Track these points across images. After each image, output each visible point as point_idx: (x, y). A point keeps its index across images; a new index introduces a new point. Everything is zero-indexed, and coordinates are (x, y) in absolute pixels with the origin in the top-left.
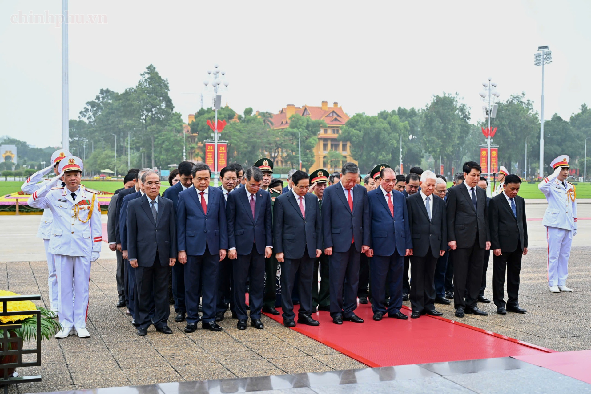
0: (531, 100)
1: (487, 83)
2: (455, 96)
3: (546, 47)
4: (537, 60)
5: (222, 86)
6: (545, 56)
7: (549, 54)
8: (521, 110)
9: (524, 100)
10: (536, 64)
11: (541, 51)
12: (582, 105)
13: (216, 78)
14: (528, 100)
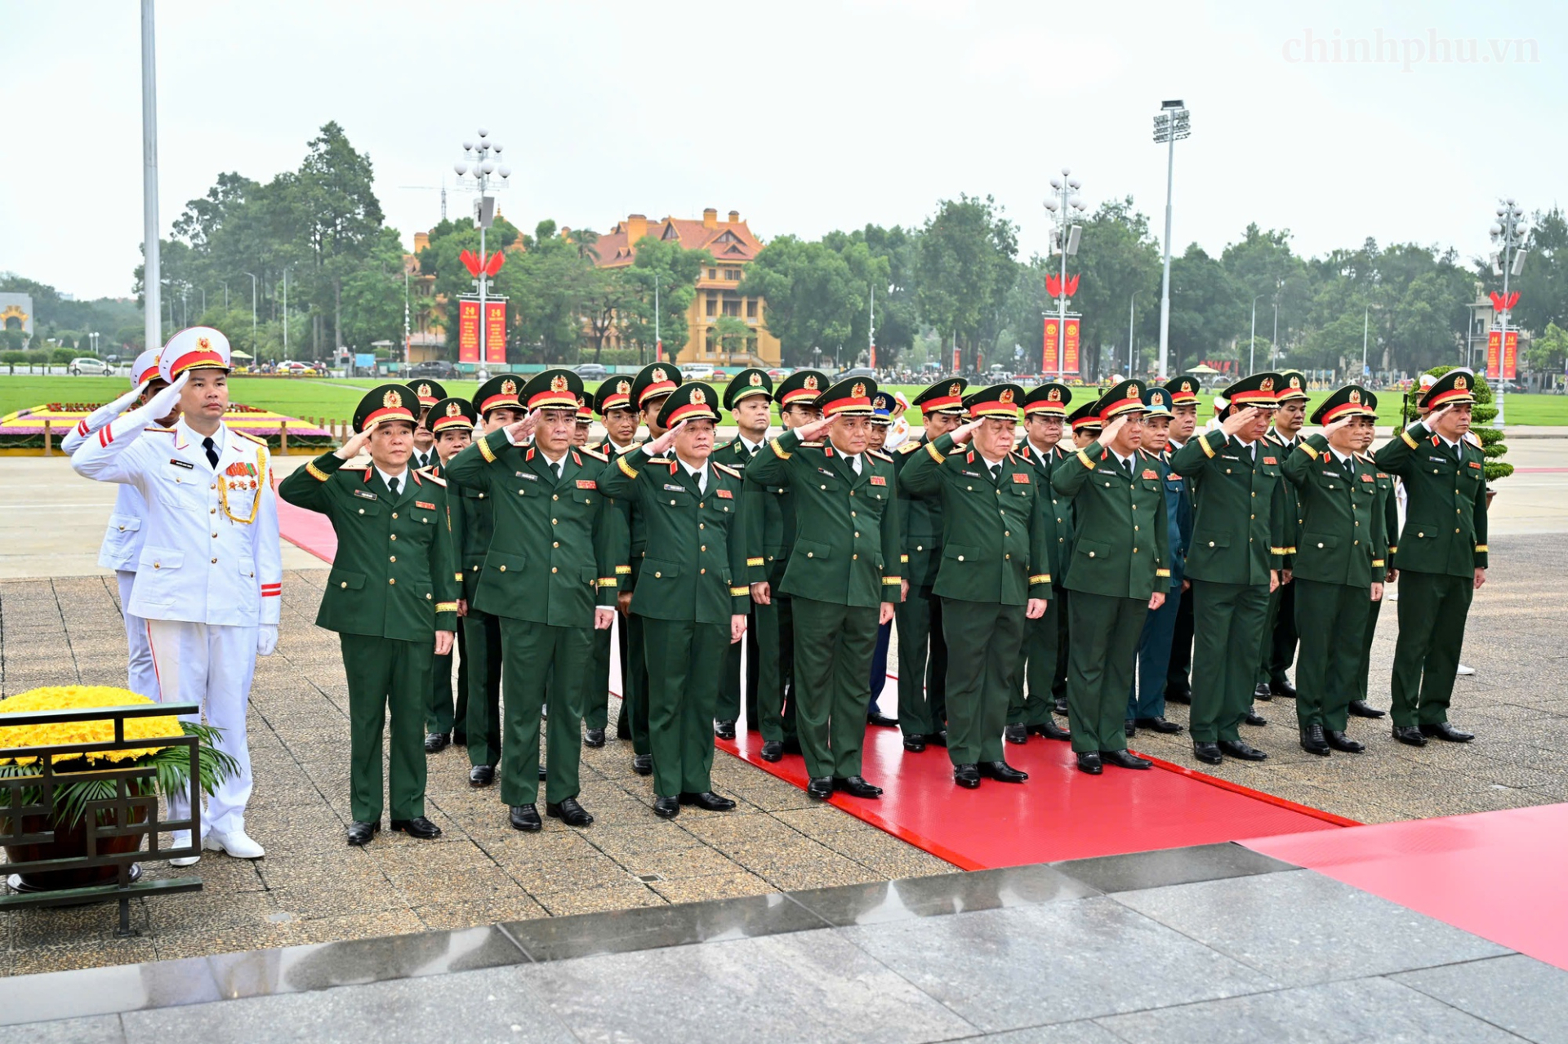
0: (1145, 214)
1: (1061, 180)
2: (987, 203)
3: (1179, 103)
4: (1158, 131)
5: (495, 177)
6: (1176, 122)
7: (1184, 117)
8: (1123, 236)
9: (1131, 214)
10: (1157, 139)
11: (1168, 112)
12: (1248, 228)
13: (482, 159)
14: (1139, 215)
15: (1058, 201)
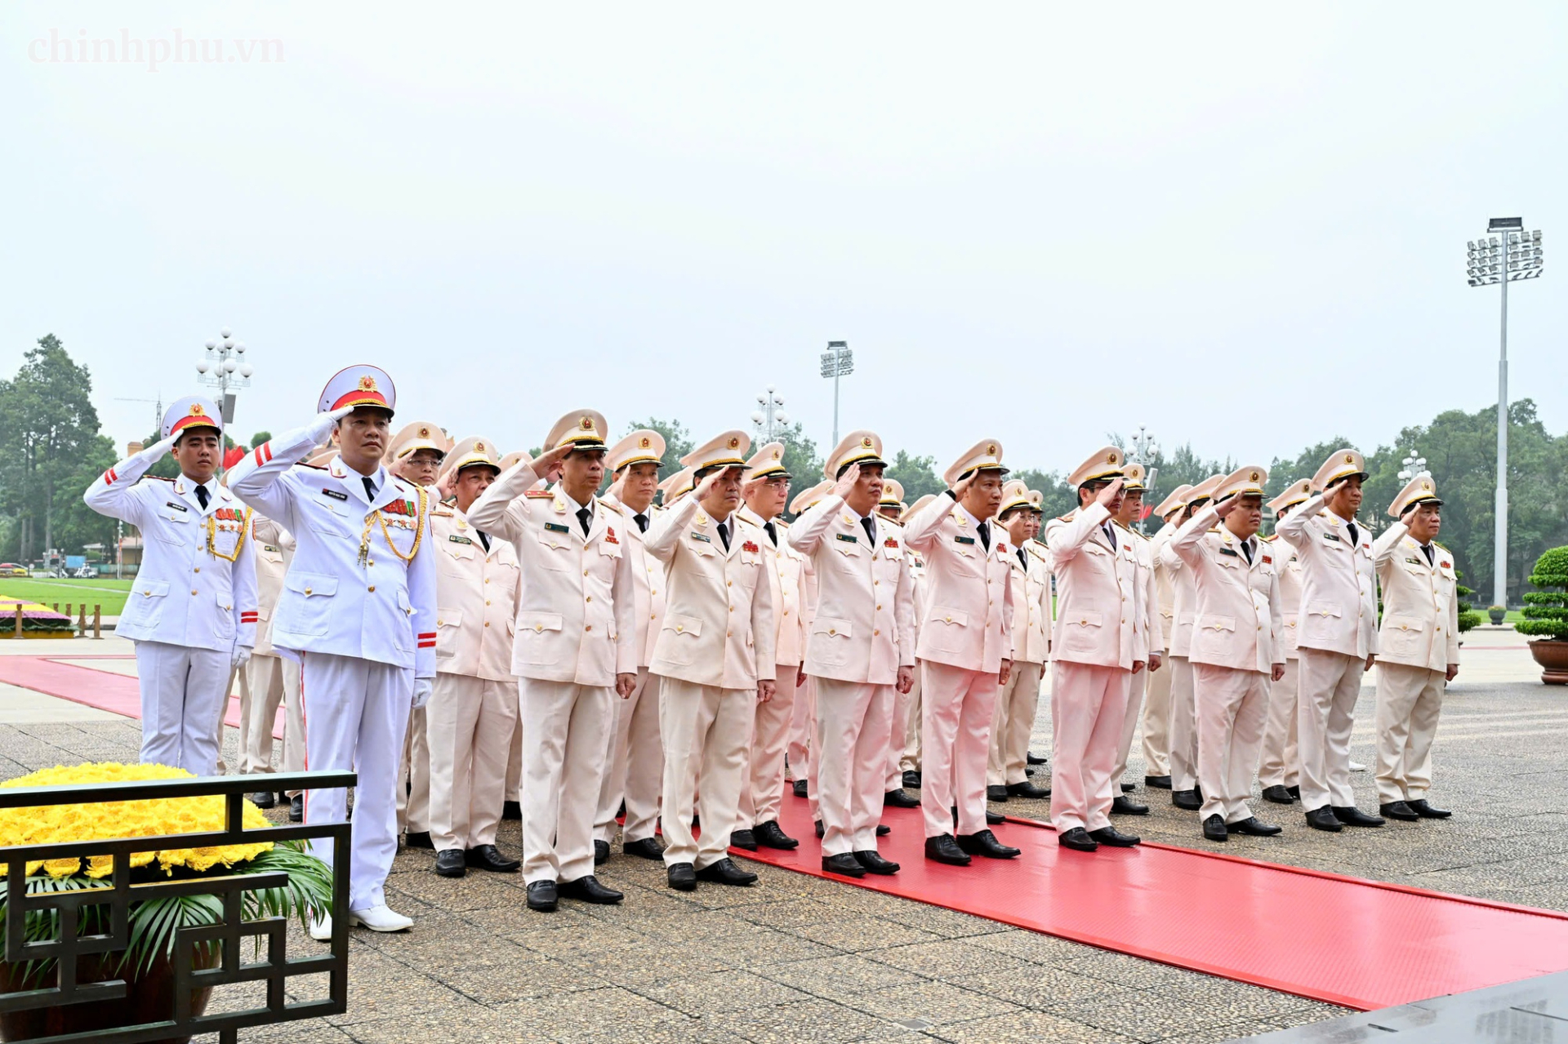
0: (813, 440)
1: (766, 397)
2: (673, 427)
3: (842, 344)
4: (825, 367)
5: (237, 376)
6: (840, 360)
7: (848, 356)
8: (794, 458)
9: (800, 440)
10: (825, 374)
11: (834, 351)
12: (898, 454)
13: (224, 358)
14: (807, 441)
15: (763, 416)
